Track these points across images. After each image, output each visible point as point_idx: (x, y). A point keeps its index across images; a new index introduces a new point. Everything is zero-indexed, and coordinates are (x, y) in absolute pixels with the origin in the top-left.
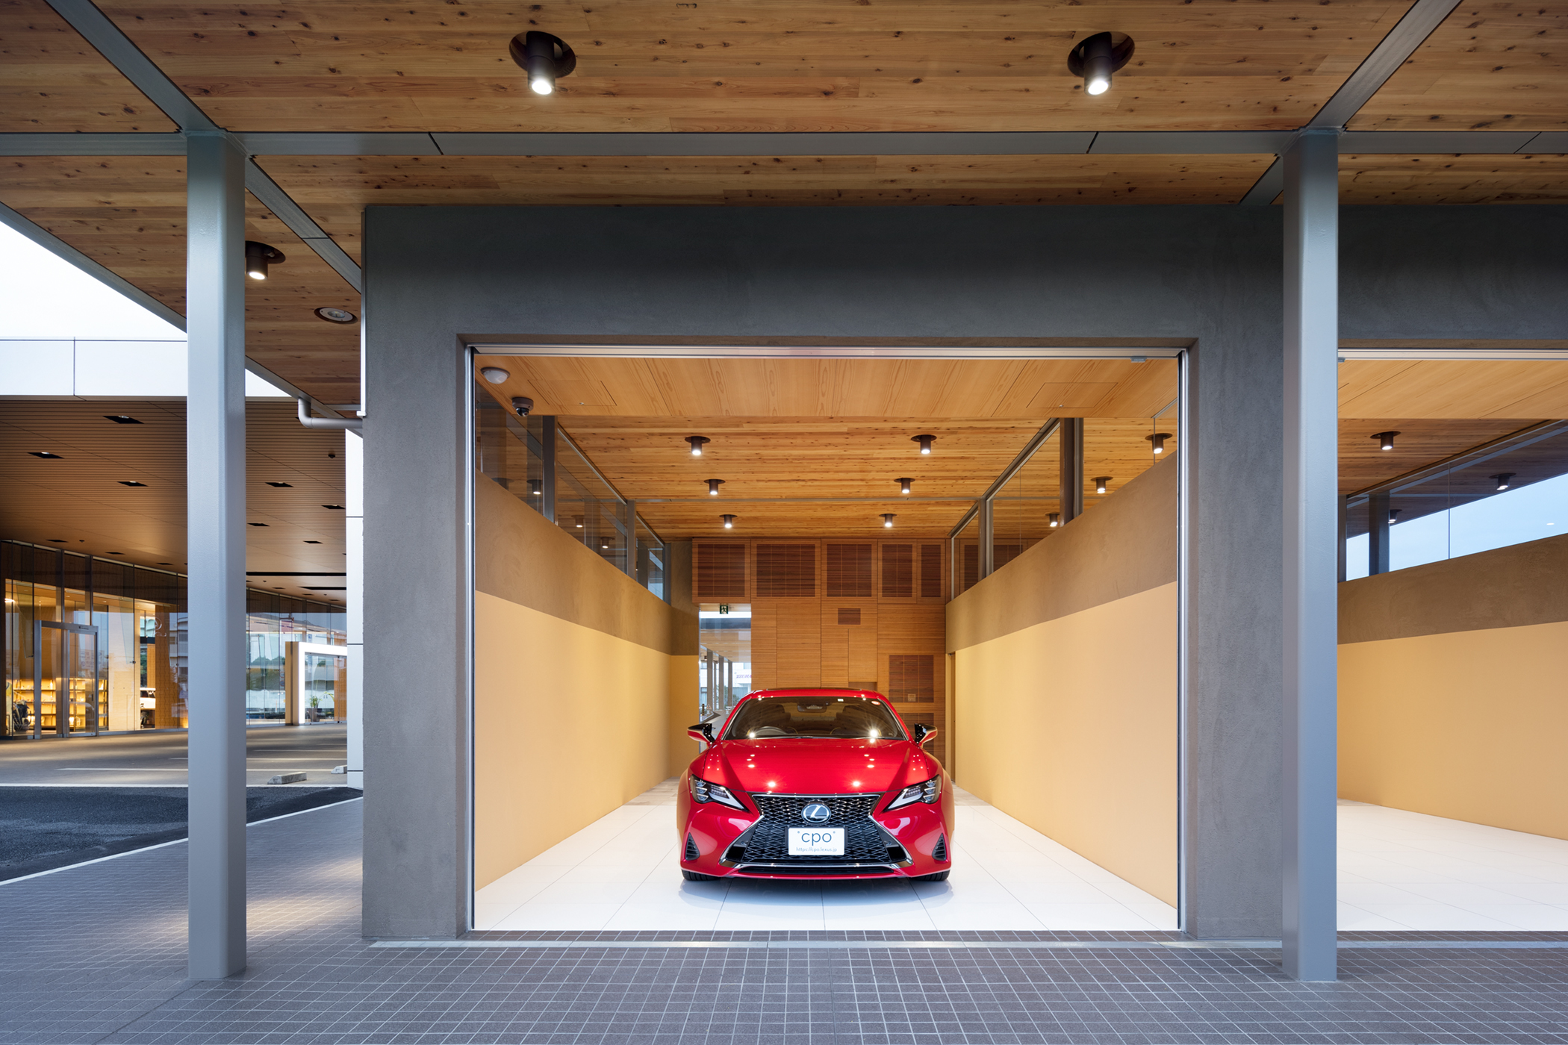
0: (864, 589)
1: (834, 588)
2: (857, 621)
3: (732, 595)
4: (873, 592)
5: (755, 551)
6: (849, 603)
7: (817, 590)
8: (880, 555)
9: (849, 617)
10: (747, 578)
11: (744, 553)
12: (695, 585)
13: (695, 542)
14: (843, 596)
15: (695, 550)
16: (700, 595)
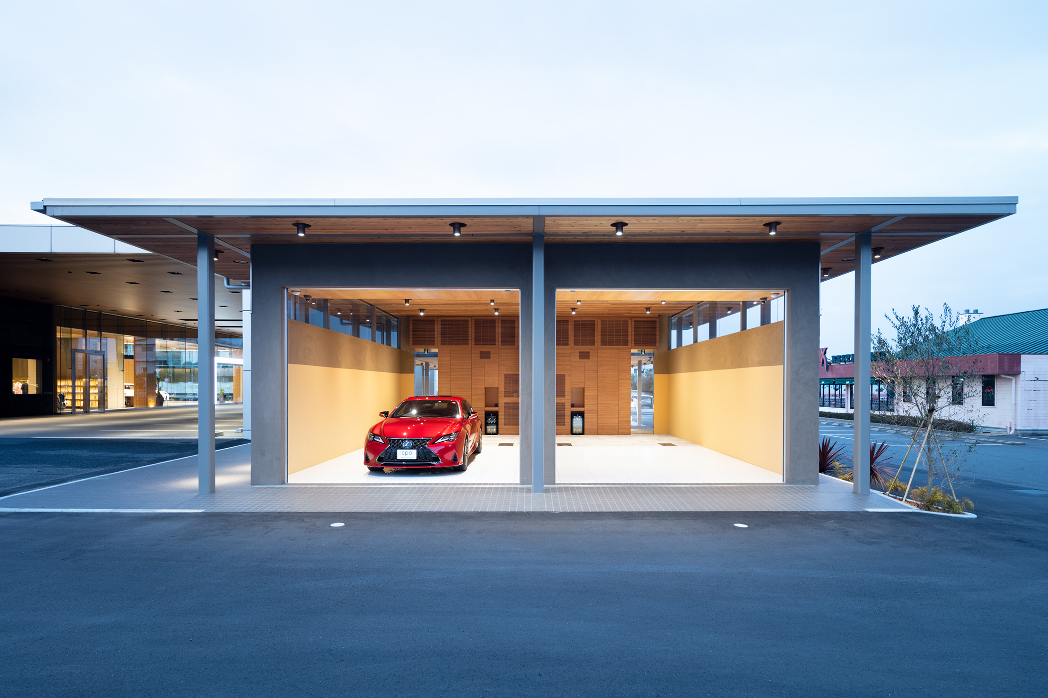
0: (492, 342)
1: (478, 341)
2: (489, 357)
3: (429, 344)
4: (497, 343)
5: (440, 323)
6: (485, 348)
7: (470, 342)
8: (500, 325)
9: (485, 355)
10: (436, 336)
11: (434, 324)
12: (411, 339)
13: (411, 319)
14: (482, 345)
15: (411, 322)
16: (413, 344)
